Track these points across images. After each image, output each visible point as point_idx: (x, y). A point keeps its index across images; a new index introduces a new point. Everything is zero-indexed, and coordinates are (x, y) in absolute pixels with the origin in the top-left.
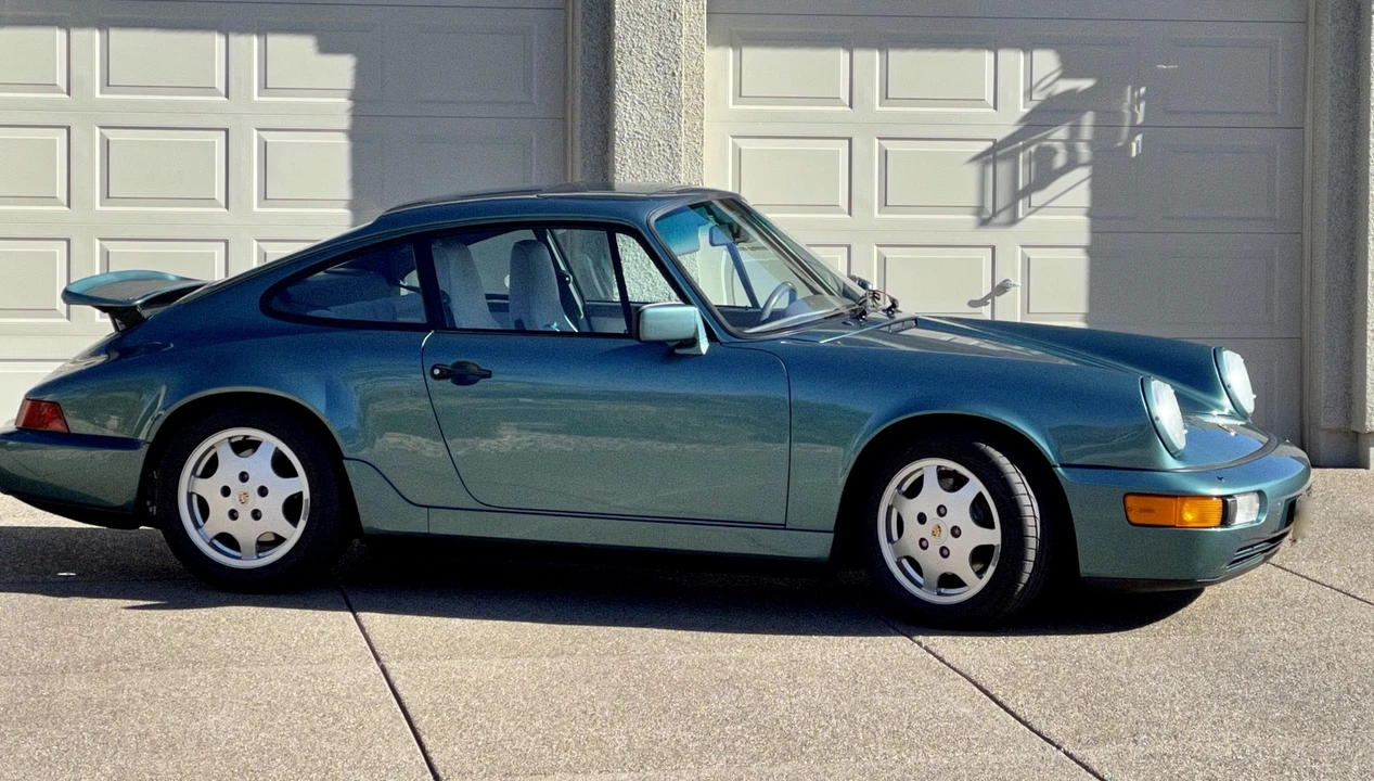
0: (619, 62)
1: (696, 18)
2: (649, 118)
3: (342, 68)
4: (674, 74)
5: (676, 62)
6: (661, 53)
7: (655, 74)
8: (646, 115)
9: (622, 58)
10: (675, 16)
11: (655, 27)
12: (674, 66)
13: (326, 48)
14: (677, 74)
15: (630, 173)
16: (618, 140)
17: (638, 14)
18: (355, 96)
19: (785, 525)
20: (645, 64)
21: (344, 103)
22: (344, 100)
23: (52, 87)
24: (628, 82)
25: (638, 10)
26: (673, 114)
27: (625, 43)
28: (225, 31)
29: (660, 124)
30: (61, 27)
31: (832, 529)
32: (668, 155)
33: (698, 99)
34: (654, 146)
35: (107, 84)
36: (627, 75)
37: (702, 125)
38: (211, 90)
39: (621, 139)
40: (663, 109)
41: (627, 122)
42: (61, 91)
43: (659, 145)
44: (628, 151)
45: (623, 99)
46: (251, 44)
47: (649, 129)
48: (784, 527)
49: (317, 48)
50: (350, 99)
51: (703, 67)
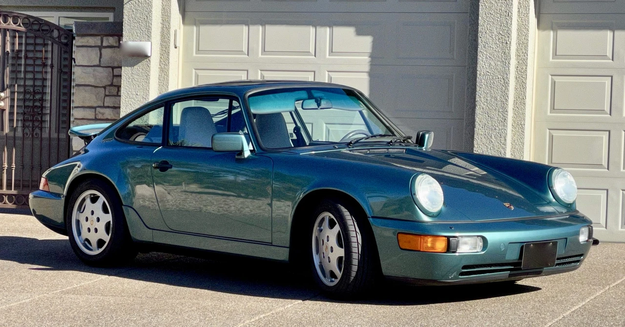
0: (480, 37)
1: (525, 15)
2: (494, 65)
3: (366, 43)
4: (507, 43)
5: (508, 37)
6: (501, 32)
7: (498, 43)
8: (492, 63)
9: (482, 35)
10: (508, 14)
11: (499, 20)
12: (507, 39)
13: (359, 33)
14: (508, 43)
15: (484, 92)
16: (478, 75)
17: (490, 14)
18: (373, 56)
19: (272, 243)
20: (493, 38)
21: (366, 59)
22: (367, 58)
23: (241, 52)
24: (484, 47)
25: (490, 12)
26: (506, 63)
27: (483, 28)
28: (315, 26)
29: (499, 67)
30: (246, 25)
31: (288, 246)
32: (502, 83)
33: (525, 56)
34: (496, 78)
35: (264, 51)
36: (484, 43)
37: (526, 68)
38: (308, 53)
39: (480, 75)
40: (501, 60)
41: (483, 67)
42: (245, 54)
43: (498, 78)
44: (483, 81)
45: (481, 55)
46: (326, 32)
47: (493, 70)
48: (271, 244)
49: (355, 33)
50: (369, 57)
51: (528, 40)
